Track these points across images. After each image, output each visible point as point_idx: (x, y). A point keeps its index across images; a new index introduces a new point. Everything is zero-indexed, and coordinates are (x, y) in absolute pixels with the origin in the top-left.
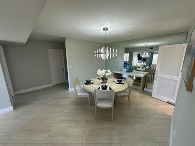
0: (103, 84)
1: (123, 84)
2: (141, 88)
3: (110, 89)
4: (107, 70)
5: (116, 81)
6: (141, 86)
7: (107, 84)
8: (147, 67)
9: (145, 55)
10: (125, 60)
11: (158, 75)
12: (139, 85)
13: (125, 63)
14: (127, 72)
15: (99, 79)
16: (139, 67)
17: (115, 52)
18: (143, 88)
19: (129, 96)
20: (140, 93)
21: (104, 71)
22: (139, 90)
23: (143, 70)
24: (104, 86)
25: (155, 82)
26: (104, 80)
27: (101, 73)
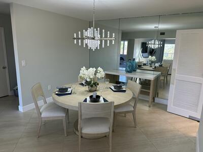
0: (91, 94)
1: (125, 91)
2: (150, 98)
3: (105, 100)
4: (97, 68)
5: (113, 88)
6: (151, 94)
7: (98, 93)
8: (157, 65)
9: (154, 45)
10: (121, 53)
11: (176, 76)
12: (148, 94)
13: (122, 59)
14: (128, 72)
15: (82, 84)
16: (145, 65)
17: (111, 36)
18: (154, 99)
19: (133, 112)
20: (149, 107)
21: (92, 70)
22: (148, 101)
23: (151, 69)
24: (94, 97)
25: (172, 87)
26: (92, 86)
27: (87, 73)
